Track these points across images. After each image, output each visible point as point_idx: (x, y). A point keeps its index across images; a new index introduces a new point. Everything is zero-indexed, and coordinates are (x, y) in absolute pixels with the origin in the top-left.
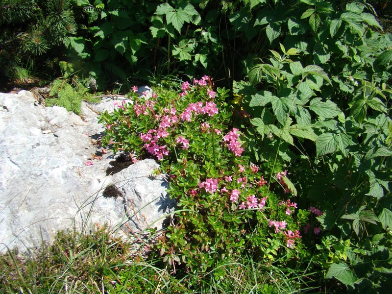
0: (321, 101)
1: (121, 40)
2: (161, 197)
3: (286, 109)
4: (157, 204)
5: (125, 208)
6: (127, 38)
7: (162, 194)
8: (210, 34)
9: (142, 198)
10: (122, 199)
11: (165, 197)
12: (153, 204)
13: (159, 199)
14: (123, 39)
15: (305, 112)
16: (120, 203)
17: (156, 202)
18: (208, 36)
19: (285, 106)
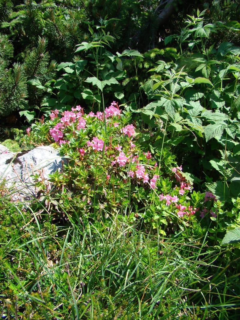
0: (211, 112)
1: (61, 108)
2: (54, 163)
3: (174, 104)
4: (50, 168)
5: (22, 173)
6: (65, 107)
7: (56, 160)
8: (131, 107)
9: (37, 162)
10: (20, 165)
11: (58, 164)
12: (46, 168)
13: (53, 164)
14: (63, 108)
15: (198, 121)
16: (18, 168)
17: (50, 167)
18: (129, 109)
19: (173, 102)
